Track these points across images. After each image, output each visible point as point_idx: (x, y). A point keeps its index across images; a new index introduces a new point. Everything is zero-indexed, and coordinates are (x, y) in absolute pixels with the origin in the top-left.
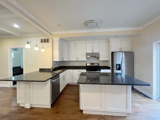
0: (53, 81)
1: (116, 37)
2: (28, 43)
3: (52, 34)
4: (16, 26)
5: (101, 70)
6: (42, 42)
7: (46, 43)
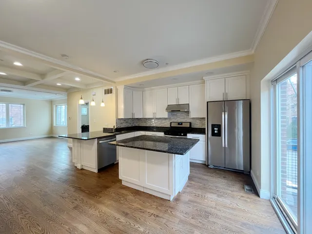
0: (100, 142)
1: (210, 73)
2: (82, 98)
3: (115, 82)
4: (77, 79)
5: (188, 135)
6: (105, 93)
7: (110, 94)
